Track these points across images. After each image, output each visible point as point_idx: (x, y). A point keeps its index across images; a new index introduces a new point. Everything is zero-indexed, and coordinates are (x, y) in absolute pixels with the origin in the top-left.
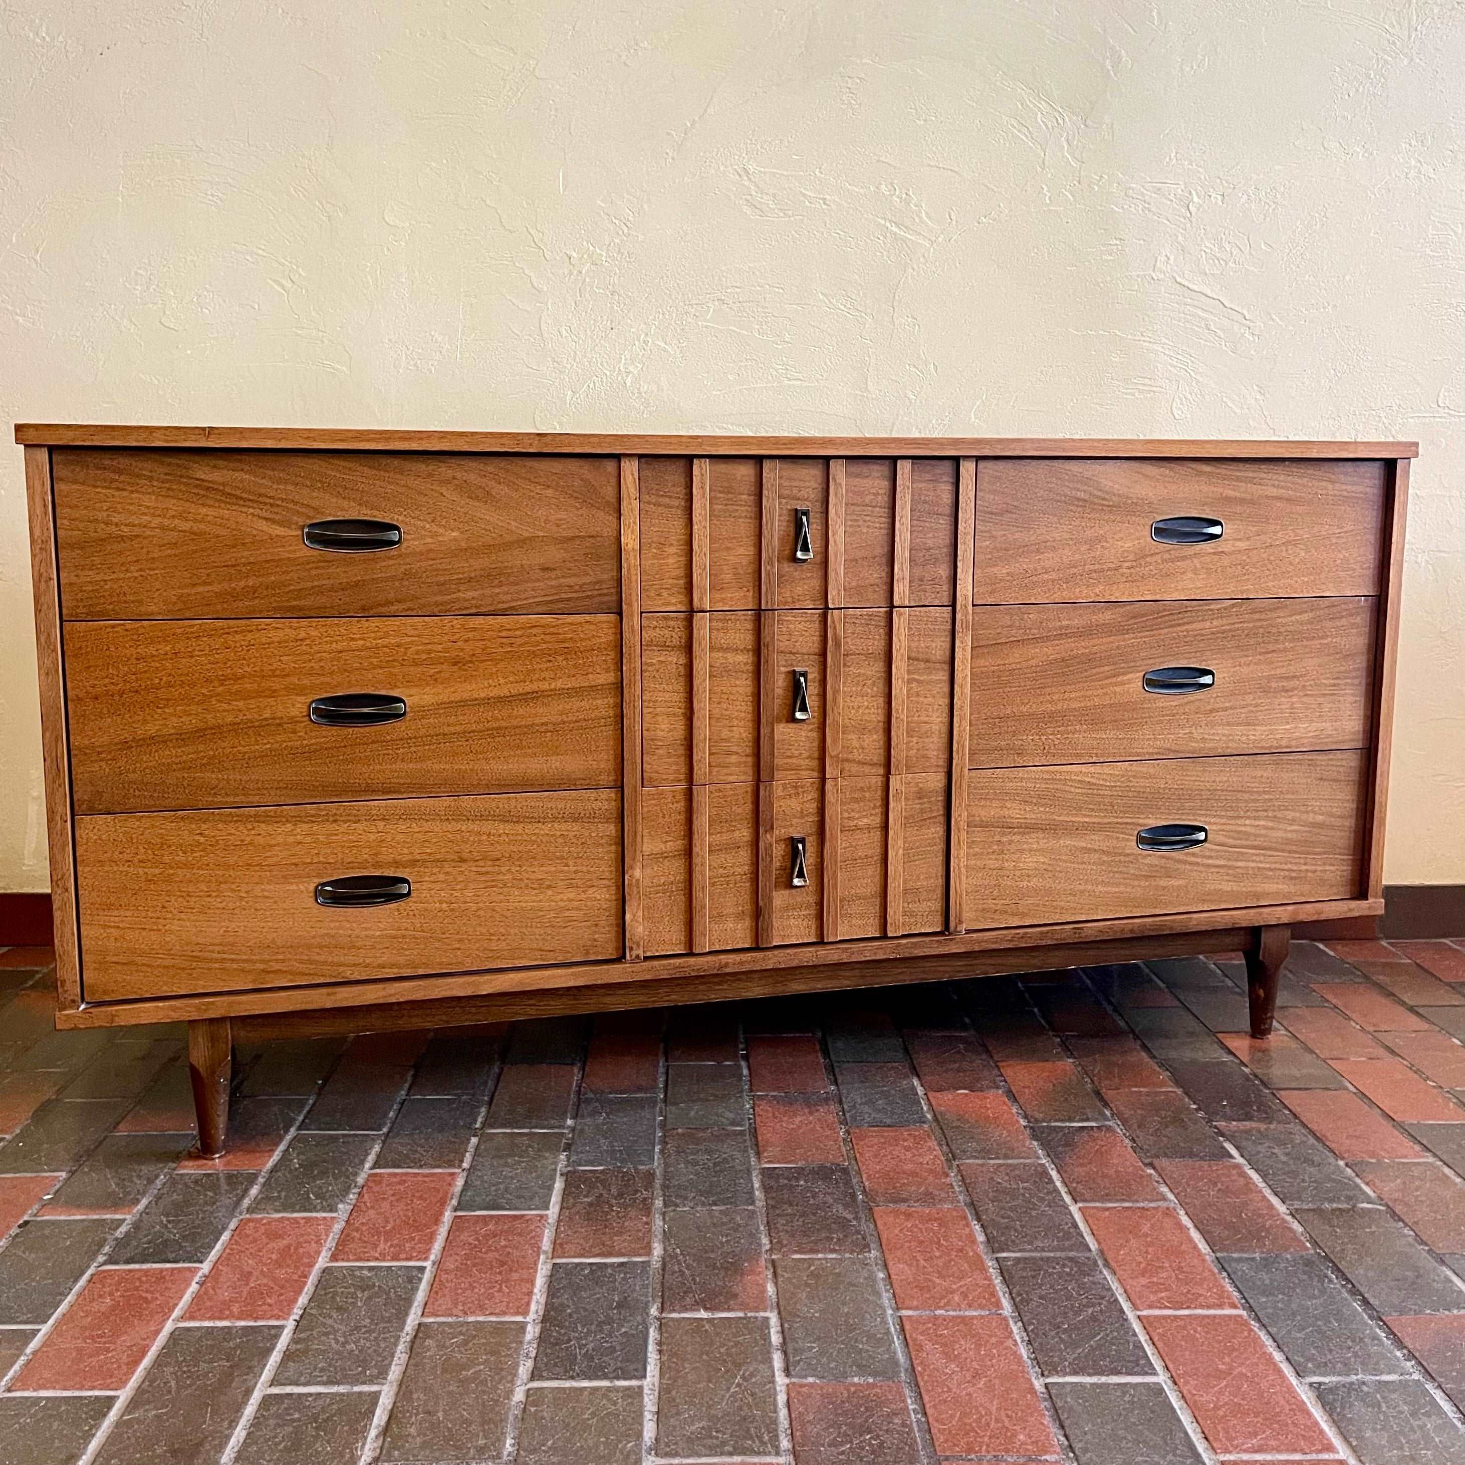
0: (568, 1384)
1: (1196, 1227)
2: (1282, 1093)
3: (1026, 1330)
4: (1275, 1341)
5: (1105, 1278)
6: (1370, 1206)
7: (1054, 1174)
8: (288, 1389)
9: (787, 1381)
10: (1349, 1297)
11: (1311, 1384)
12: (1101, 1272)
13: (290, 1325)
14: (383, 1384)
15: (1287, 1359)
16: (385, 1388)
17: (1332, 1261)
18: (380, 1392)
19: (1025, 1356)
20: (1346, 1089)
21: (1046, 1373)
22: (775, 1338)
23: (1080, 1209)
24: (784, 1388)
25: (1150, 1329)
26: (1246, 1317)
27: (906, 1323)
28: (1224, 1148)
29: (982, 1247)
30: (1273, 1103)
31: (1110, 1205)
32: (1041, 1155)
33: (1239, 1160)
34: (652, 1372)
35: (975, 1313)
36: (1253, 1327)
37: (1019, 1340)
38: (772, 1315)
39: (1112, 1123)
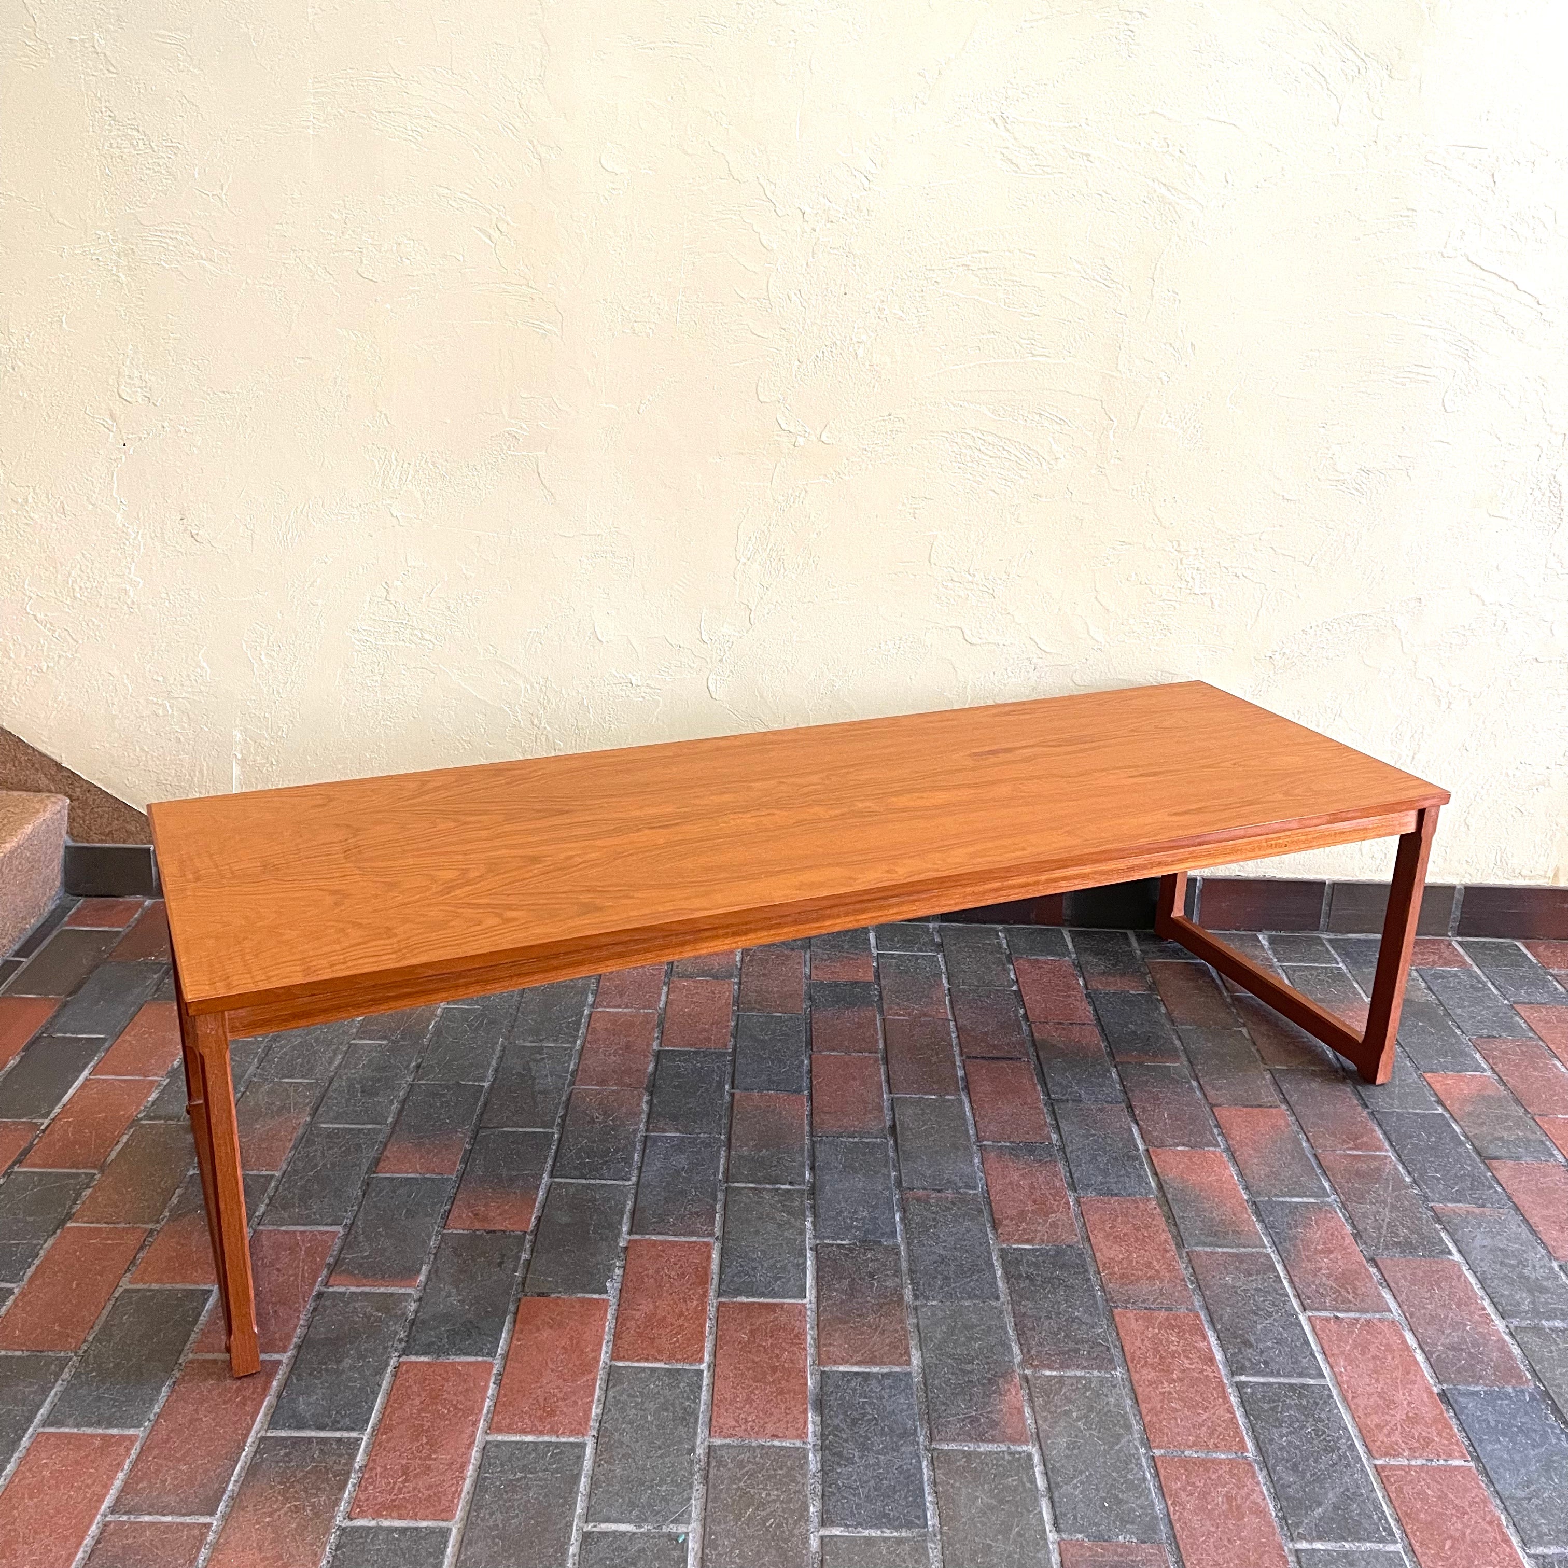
0: (857, 1532)
1: (1421, 1348)
2: (1494, 1162)
3: (1271, 1481)
4: (1502, 1501)
5: (1340, 1413)
7: (1280, 1270)
8: (603, 1527)
9: (1058, 1537)
11: (1535, 1557)
12: (1337, 1407)
13: (590, 1442)
14: (688, 1523)
15: (1515, 1525)
16: (691, 1530)
17: (1552, 1399)
18: (687, 1534)
19: (1274, 1514)
20: (1555, 1158)
21: (1295, 1537)
22: (1041, 1482)
23: (1309, 1318)
24: (1056, 1546)
25: (1387, 1483)
26: (1474, 1470)
27: (1159, 1464)
28: (1442, 1240)
29: (1220, 1367)
30: (1485, 1177)
31: (1338, 1315)
32: (1266, 1243)
33: (1457, 1257)
34: (932, 1521)
35: (1223, 1456)
36: (1481, 1483)
37: (1266, 1493)
38: (1034, 1450)
39: (1332, 1200)
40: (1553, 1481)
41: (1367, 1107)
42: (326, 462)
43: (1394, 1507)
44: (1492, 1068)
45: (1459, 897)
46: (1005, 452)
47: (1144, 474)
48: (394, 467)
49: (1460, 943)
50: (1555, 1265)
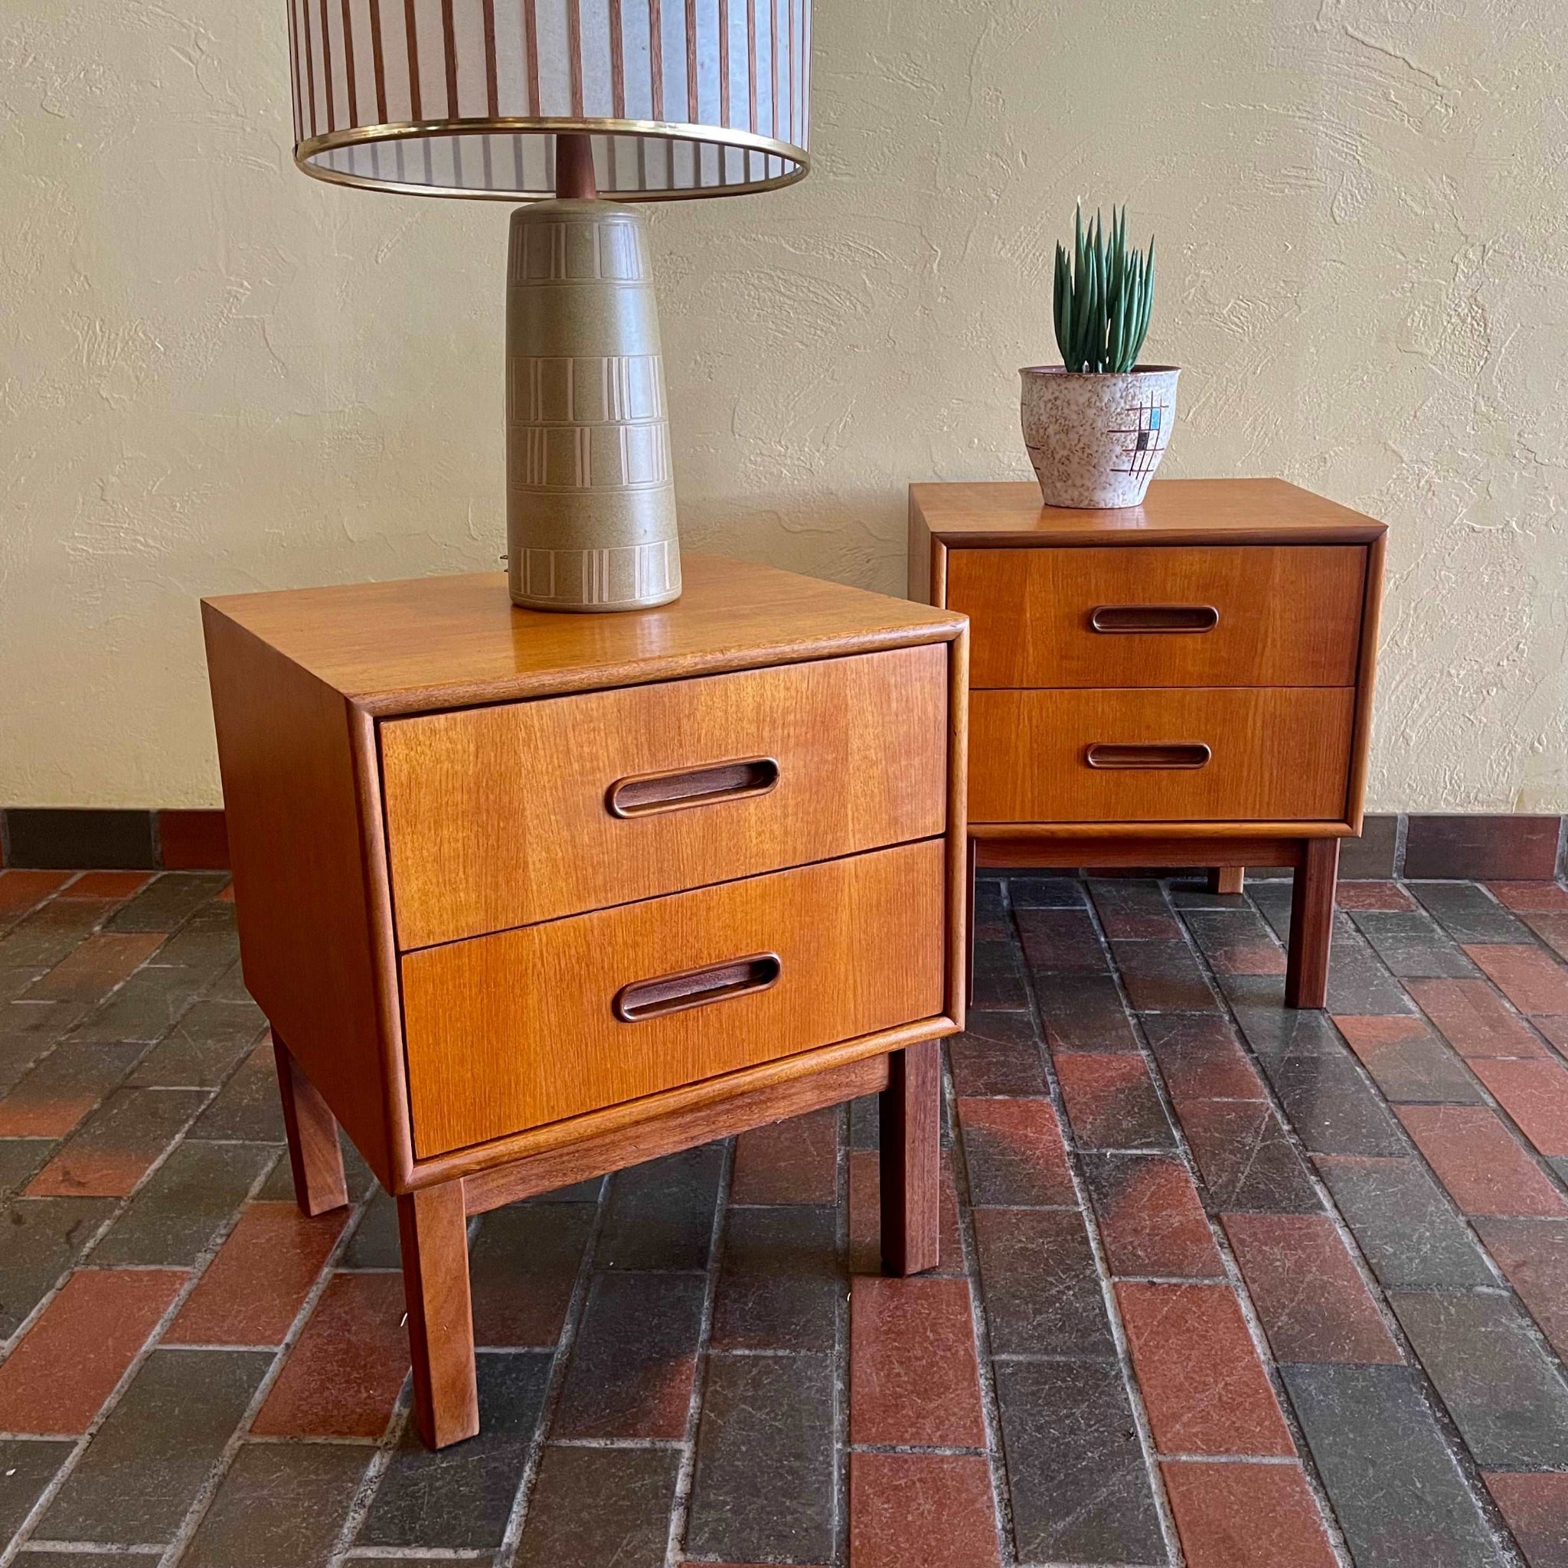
0: (399, 1553)
1: (1259, 1319)
2: (1403, 1108)
3: (1008, 1483)
4: (1333, 1511)
5: (1127, 1399)
6: (1490, 1290)
7: (1090, 1229)
8: (50, 1546)
9: (680, 1558)
10: (1442, 1438)
12: (1124, 1389)
13: (83, 1441)
14: (168, 1543)
15: (1345, 1542)
16: (169, 1550)
17: (1428, 1379)
18: (160, 1556)
19: (1000, 1526)
20: (1485, 1104)
21: (1021, 1557)
22: (681, 1487)
23: (1115, 1285)
25: (1170, 1485)
26: (1301, 1469)
27: (855, 1465)
28: (1315, 1194)
29: (977, 1343)
30: (1388, 1123)
31: (1155, 1280)
32: (1080, 1200)
33: (1331, 1213)
34: (511, 1535)
35: (948, 1453)
36: (1307, 1486)
37: (996, 1499)
38: (686, 1447)
39: (1180, 1150)
40: (1414, 1485)
41: (1252, 1052)
42: (21, 336)
43: (1174, 1518)
44: (1421, 1010)
45: (1402, 828)
46: (811, 295)
47: (978, 314)
48: (100, 338)
49: (1407, 886)
50: (1461, 1220)
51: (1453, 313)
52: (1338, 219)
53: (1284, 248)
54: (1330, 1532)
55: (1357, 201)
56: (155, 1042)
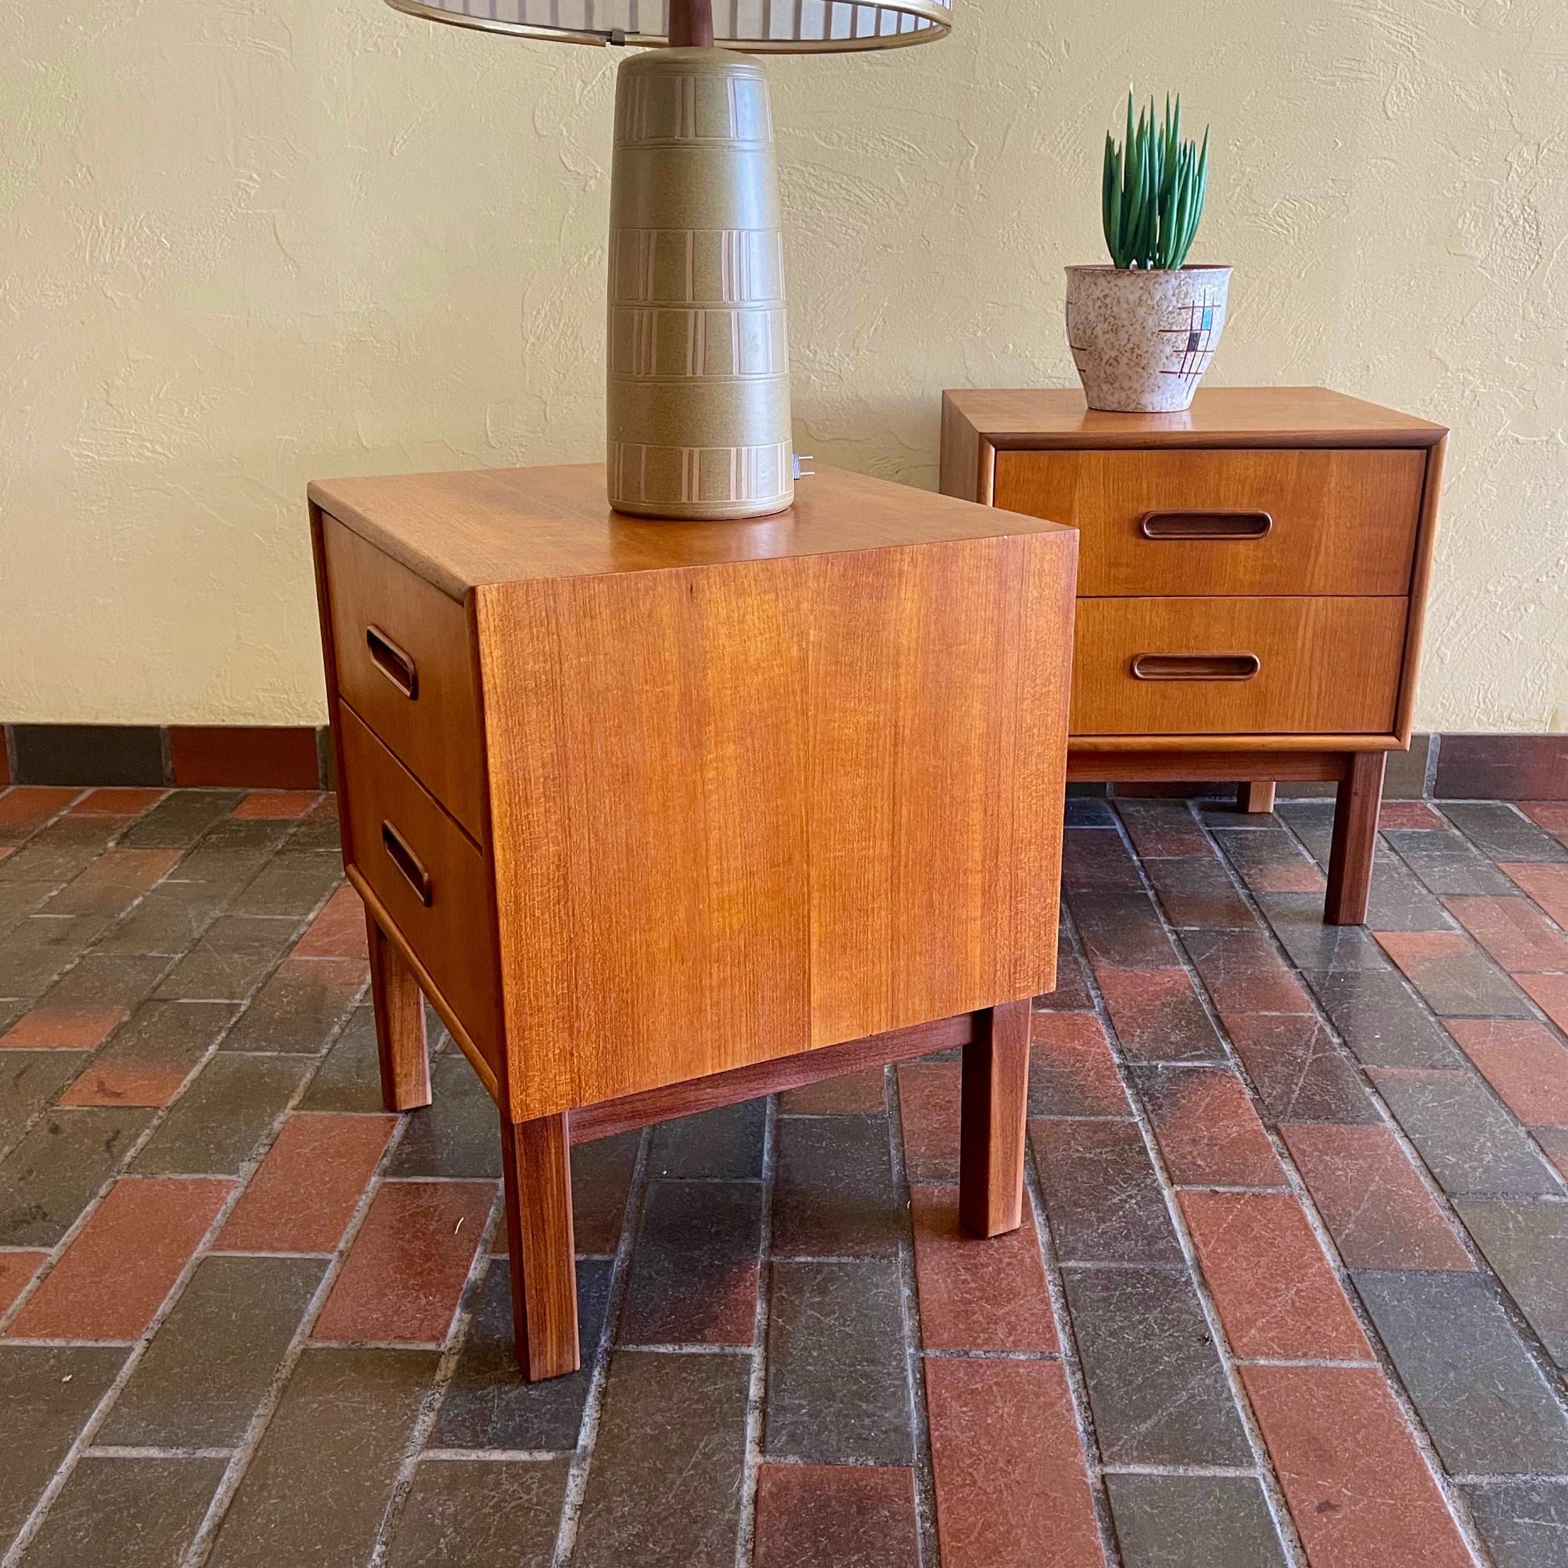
0: (474, 1455)
1: (1326, 1227)
2: (1452, 1022)
3: (1086, 1387)
4: (1417, 1413)
5: (1199, 1304)
6: (1557, 1199)
7: (1148, 1139)
8: (113, 1452)
9: (760, 1460)
10: (1521, 1343)
11: (1462, 1487)
12: (1195, 1295)
13: (139, 1347)
14: (235, 1447)
15: (1432, 1444)
16: (237, 1453)
17: (1501, 1285)
18: (228, 1460)
19: (1081, 1429)
20: (1535, 1017)
21: (1105, 1459)
22: (755, 1391)
23: (1177, 1193)
24: (754, 1471)
25: (1250, 1388)
26: (1381, 1373)
27: (929, 1370)
28: (1371, 1105)
29: (1042, 1250)
30: (1438, 1036)
31: (1217, 1189)
32: (1135, 1111)
33: (1390, 1124)
34: (586, 1437)
35: (1022, 1357)
36: (1389, 1389)
37: (1075, 1402)
38: (756, 1352)
39: (1231, 1063)
40: (1496, 1387)
41: (1296, 967)
42: (22, 229)
43: (1257, 1420)
44: (1462, 926)
45: (1433, 748)
46: (843, 192)
47: (1015, 214)
48: (102, 234)
49: (1437, 806)
50: (1521, 1131)
51: (1504, 214)
52: (1390, 114)
53: (1333, 145)
54: (1415, 1434)
55: (1410, 95)
56: (180, 955)
